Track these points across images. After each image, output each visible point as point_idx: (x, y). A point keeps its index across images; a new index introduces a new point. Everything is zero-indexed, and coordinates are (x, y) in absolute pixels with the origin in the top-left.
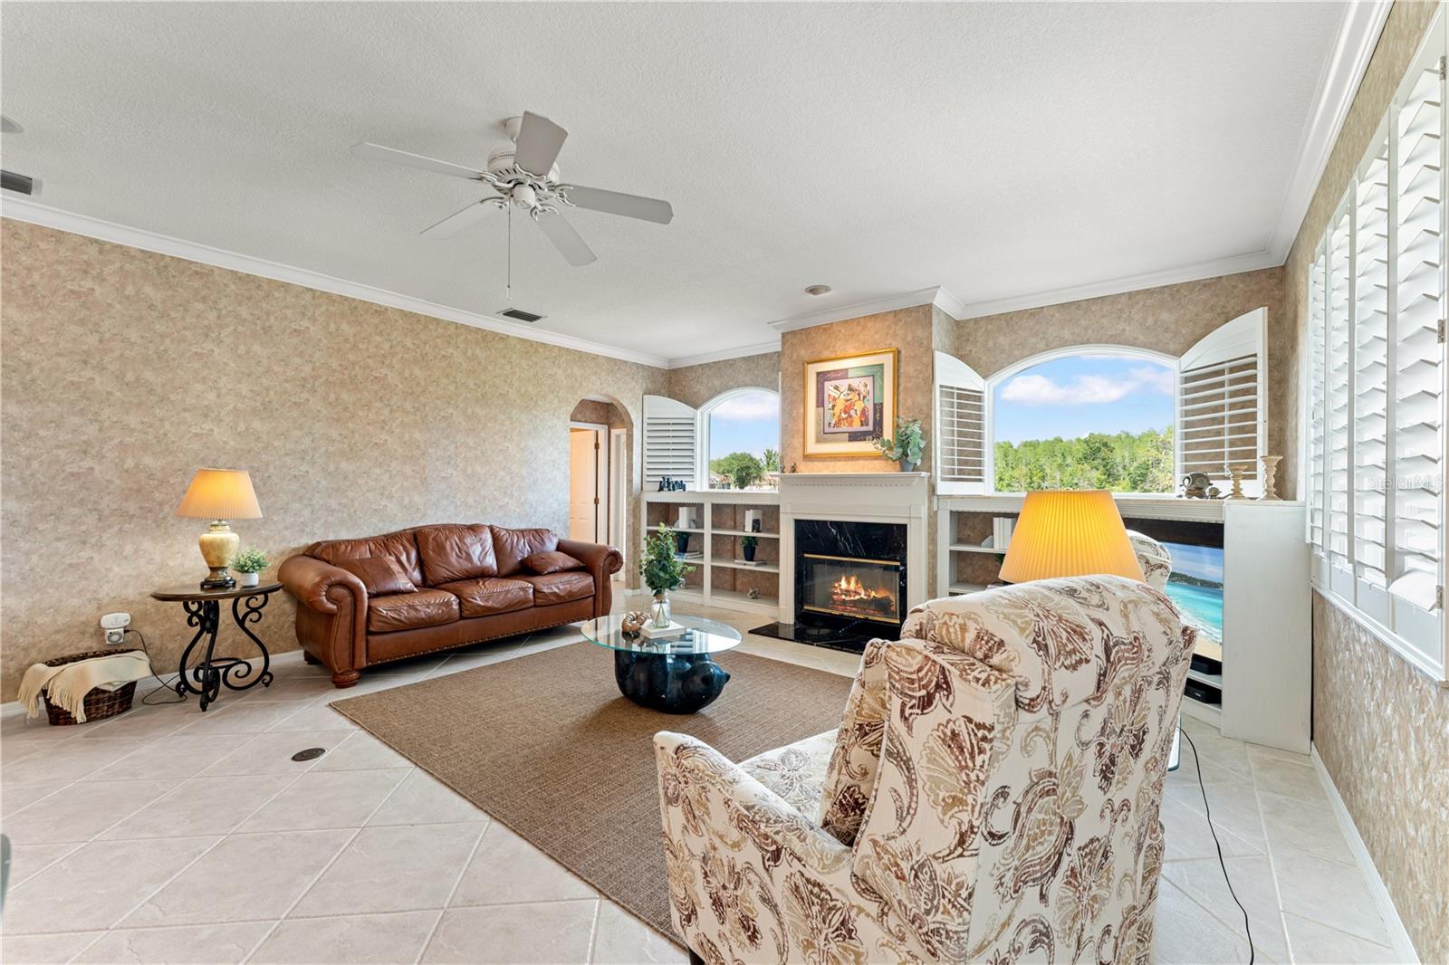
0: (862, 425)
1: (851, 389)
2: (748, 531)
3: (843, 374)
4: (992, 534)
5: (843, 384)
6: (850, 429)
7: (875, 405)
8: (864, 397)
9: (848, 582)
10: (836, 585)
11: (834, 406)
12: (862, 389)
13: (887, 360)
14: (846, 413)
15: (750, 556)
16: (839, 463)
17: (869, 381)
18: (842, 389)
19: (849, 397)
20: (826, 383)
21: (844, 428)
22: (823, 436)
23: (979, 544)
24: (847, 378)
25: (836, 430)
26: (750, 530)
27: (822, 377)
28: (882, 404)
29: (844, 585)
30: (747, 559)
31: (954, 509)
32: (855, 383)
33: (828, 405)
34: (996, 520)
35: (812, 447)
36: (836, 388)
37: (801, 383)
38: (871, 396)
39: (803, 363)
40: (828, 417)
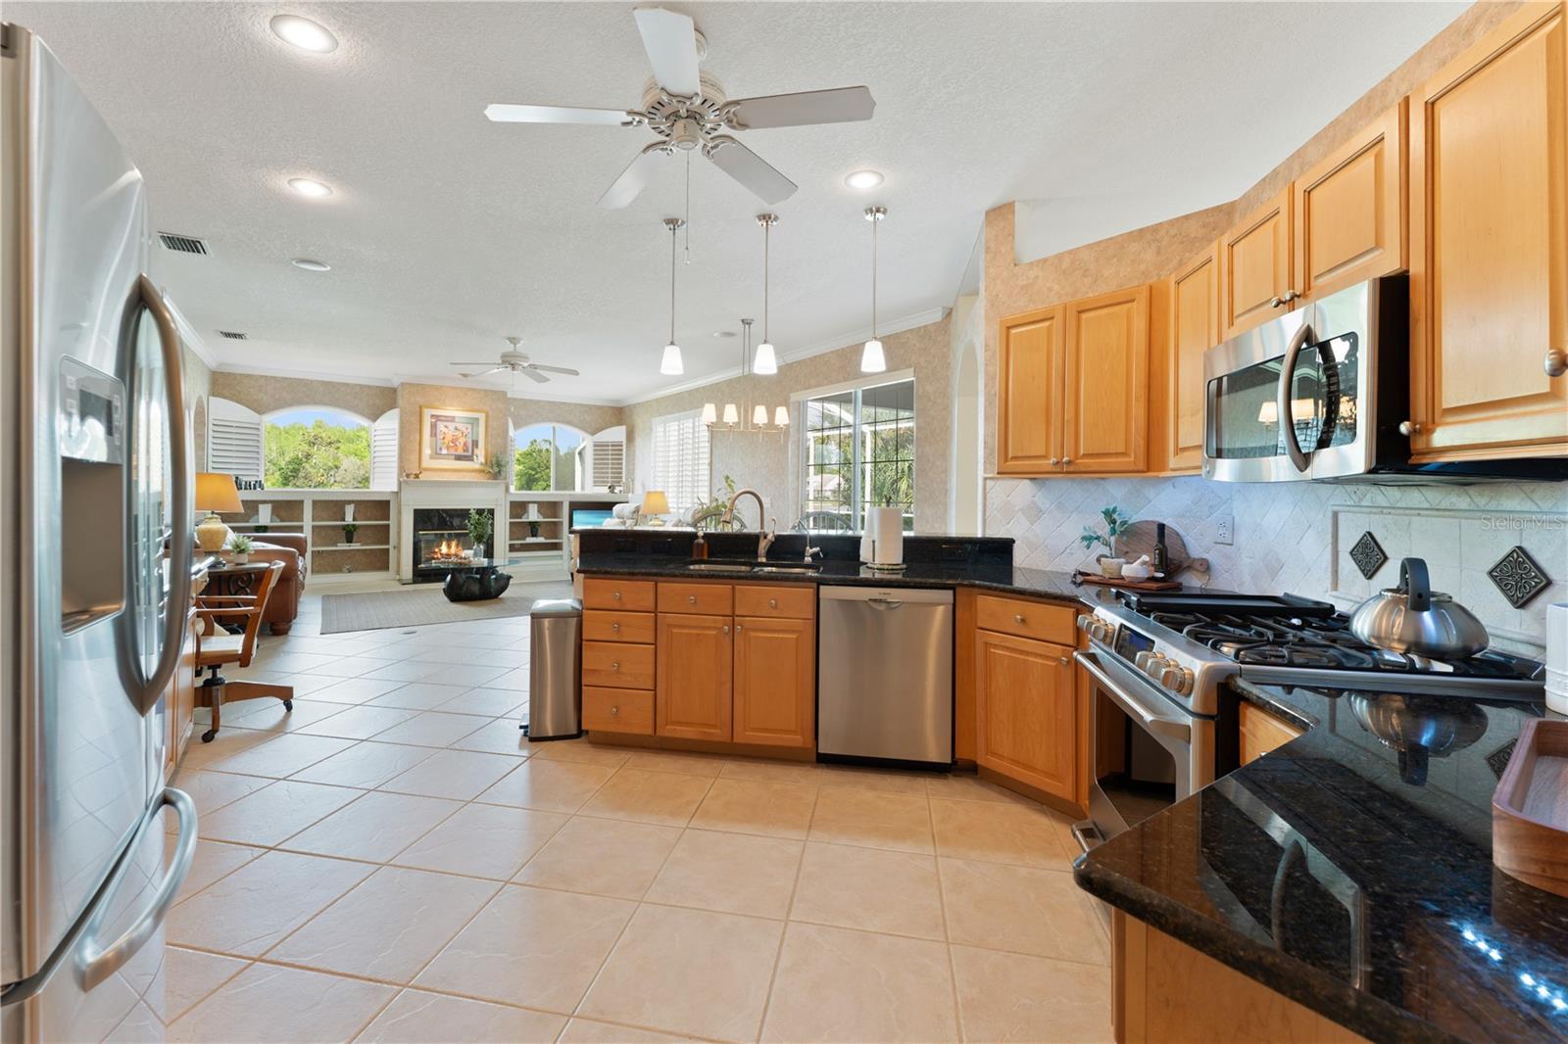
0: (464, 451)
1: (456, 429)
2: (349, 520)
3: (452, 419)
4: (528, 512)
5: (452, 426)
6: (457, 453)
7: (473, 441)
8: (465, 435)
9: (449, 547)
10: (437, 550)
11: (444, 438)
12: (464, 429)
13: (482, 417)
14: (453, 443)
15: (349, 540)
16: (448, 473)
17: (469, 426)
18: (450, 428)
19: (455, 434)
20: (439, 423)
21: (452, 452)
22: (436, 456)
23: (521, 517)
24: (454, 422)
25: (446, 452)
26: (351, 519)
27: (436, 418)
28: (477, 440)
29: (444, 549)
30: (348, 542)
31: (512, 500)
32: (459, 426)
33: (440, 436)
35: (427, 463)
36: (446, 427)
37: (418, 419)
38: (470, 435)
39: (421, 407)
40: (439, 442)
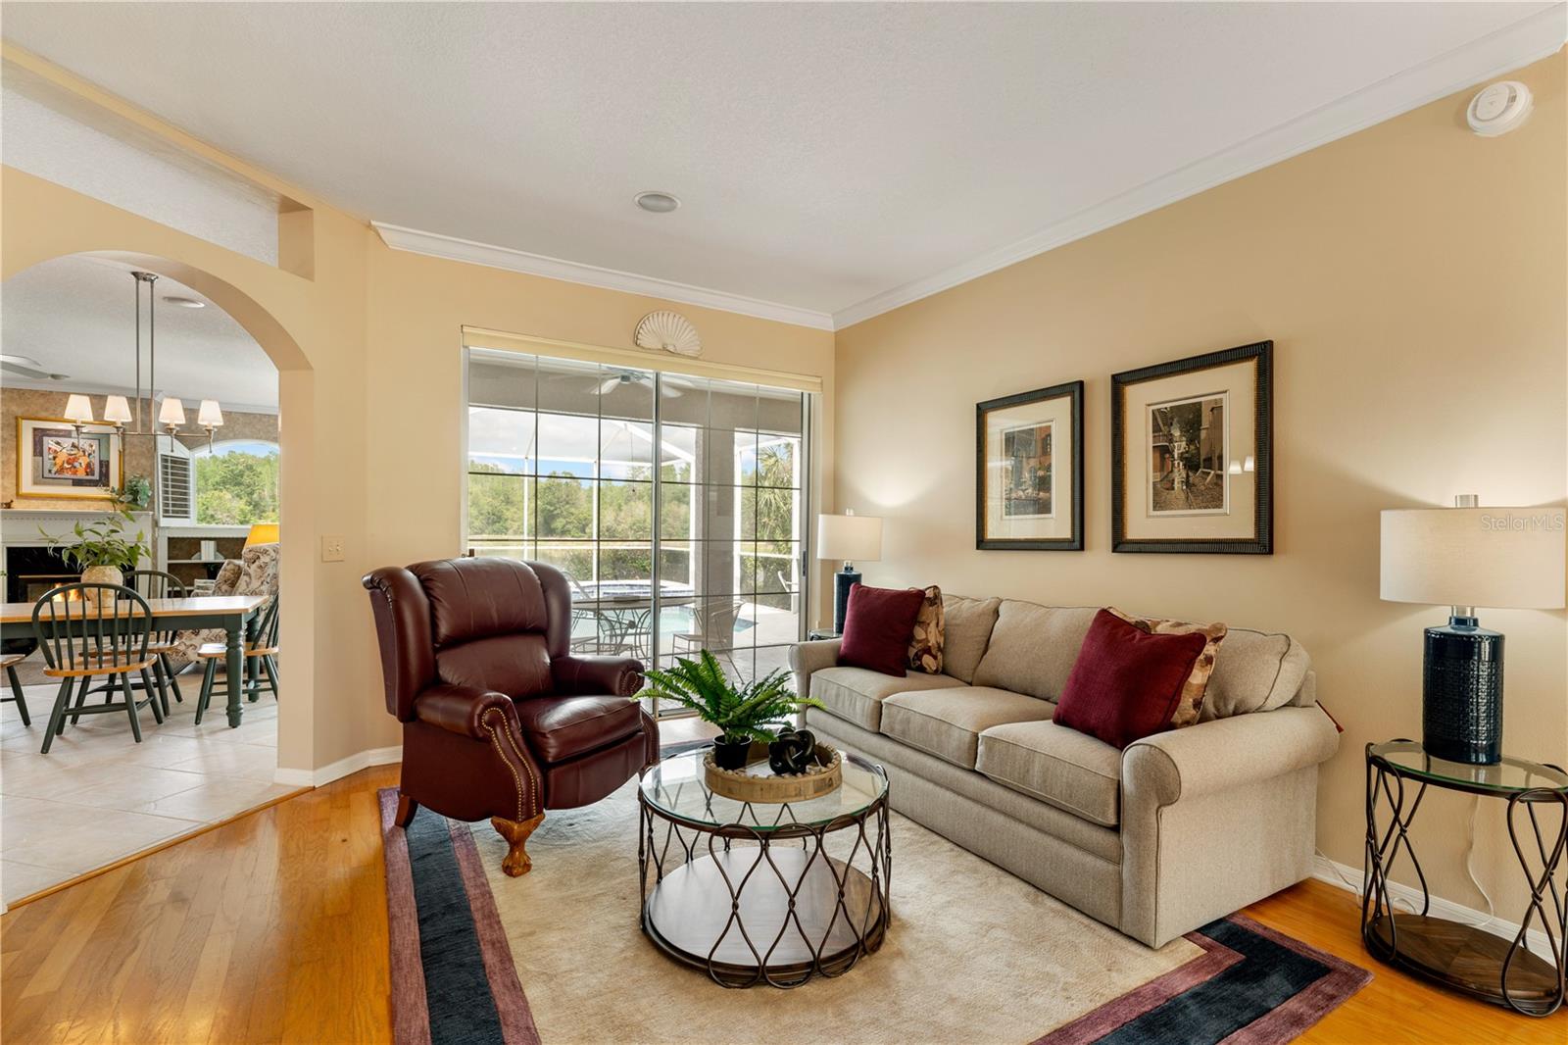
0: (87, 474)
1: (73, 445)
3: (64, 433)
4: (200, 551)
5: (67, 442)
6: (75, 477)
7: (101, 462)
8: (90, 454)
11: (54, 458)
12: (87, 447)
14: (68, 463)
16: (60, 502)
17: (95, 444)
18: (64, 445)
19: (72, 453)
20: (45, 439)
21: (68, 475)
22: (40, 478)
23: (190, 559)
24: (71, 437)
25: (57, 476)
27: (39, 435)
28: (108, 462)
31: (170, 536)
32: (80, 443)
33: (48, 456)
34: (203, 542)
35: (27, 486)
36: (58, 443)
37: (14, 433)
38: (97, 454)
39: (16, 418)
40: (48, 465)
